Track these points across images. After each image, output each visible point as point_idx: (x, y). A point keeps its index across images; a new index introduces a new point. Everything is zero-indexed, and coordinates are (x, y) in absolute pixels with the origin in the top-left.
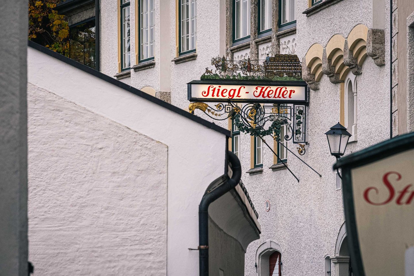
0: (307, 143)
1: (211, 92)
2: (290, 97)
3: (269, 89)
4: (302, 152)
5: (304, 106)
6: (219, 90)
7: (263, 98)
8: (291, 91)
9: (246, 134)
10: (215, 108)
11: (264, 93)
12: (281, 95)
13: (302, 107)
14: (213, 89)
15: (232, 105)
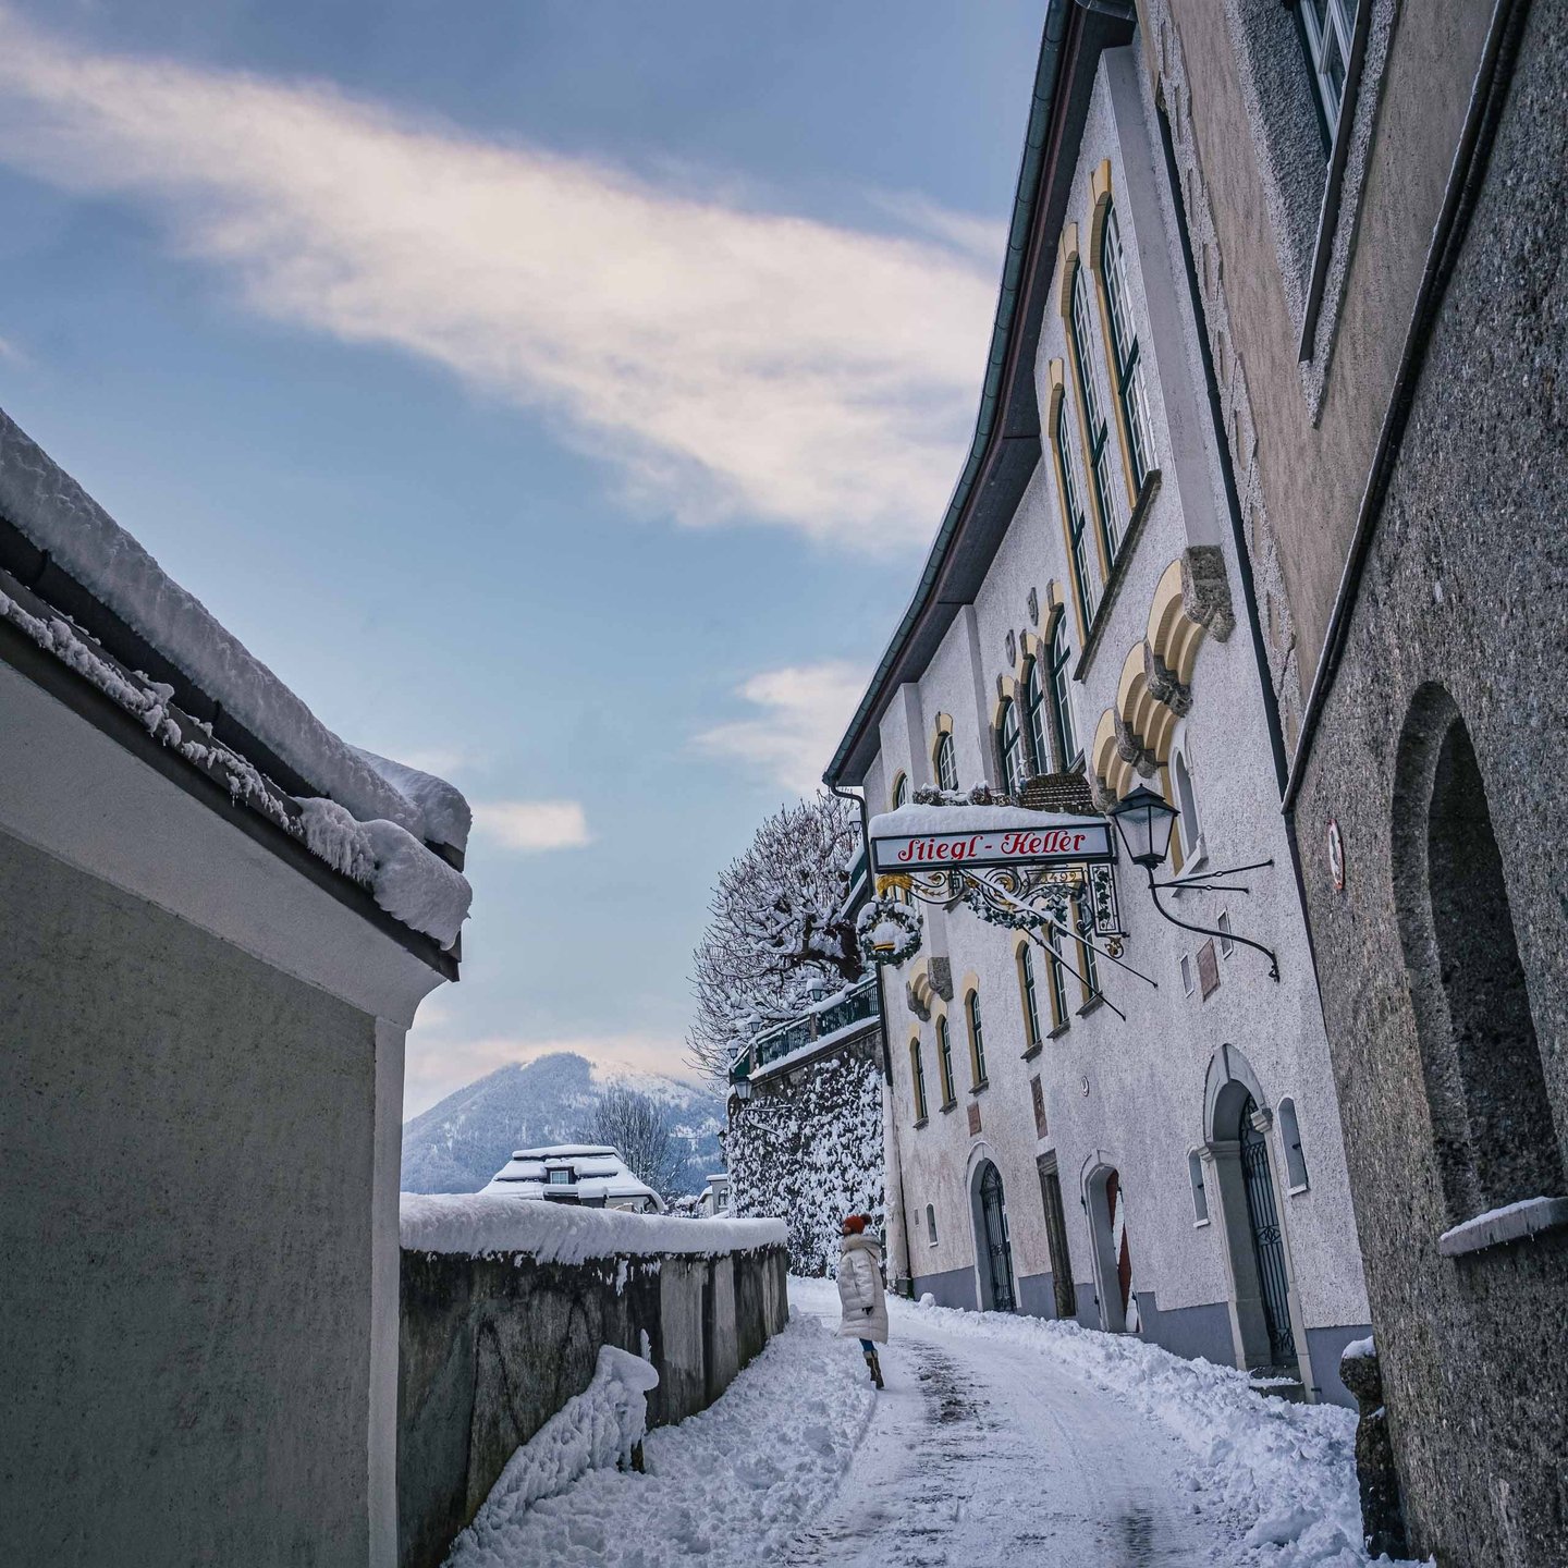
0: (1125, 935)
1: (916, 852)
2: (1076, 848)
3: (1031, 837)
4: (1116, 952)
5: (1109, 865)
6: (931, 846)
7: (1022, 855)
8: (1077, 837)
9: (995, 925)
10: (930, 882)
11: (1022, 845)
12: (1057, 847)
13: (1105, 868)
14: (919, 845)
15: (960, 874)
